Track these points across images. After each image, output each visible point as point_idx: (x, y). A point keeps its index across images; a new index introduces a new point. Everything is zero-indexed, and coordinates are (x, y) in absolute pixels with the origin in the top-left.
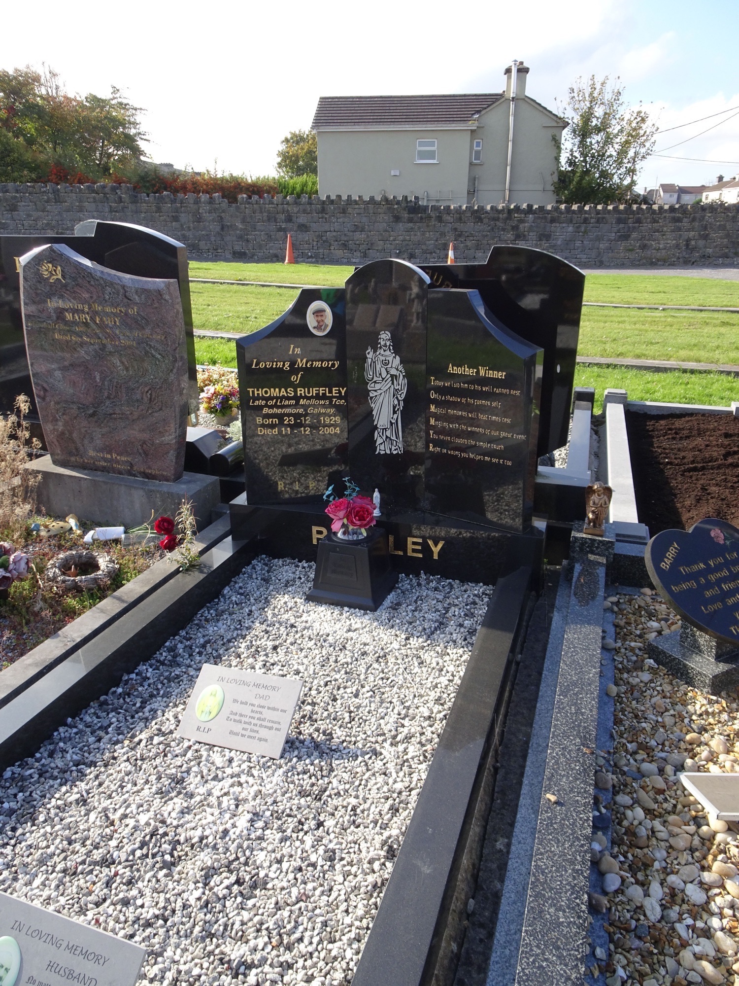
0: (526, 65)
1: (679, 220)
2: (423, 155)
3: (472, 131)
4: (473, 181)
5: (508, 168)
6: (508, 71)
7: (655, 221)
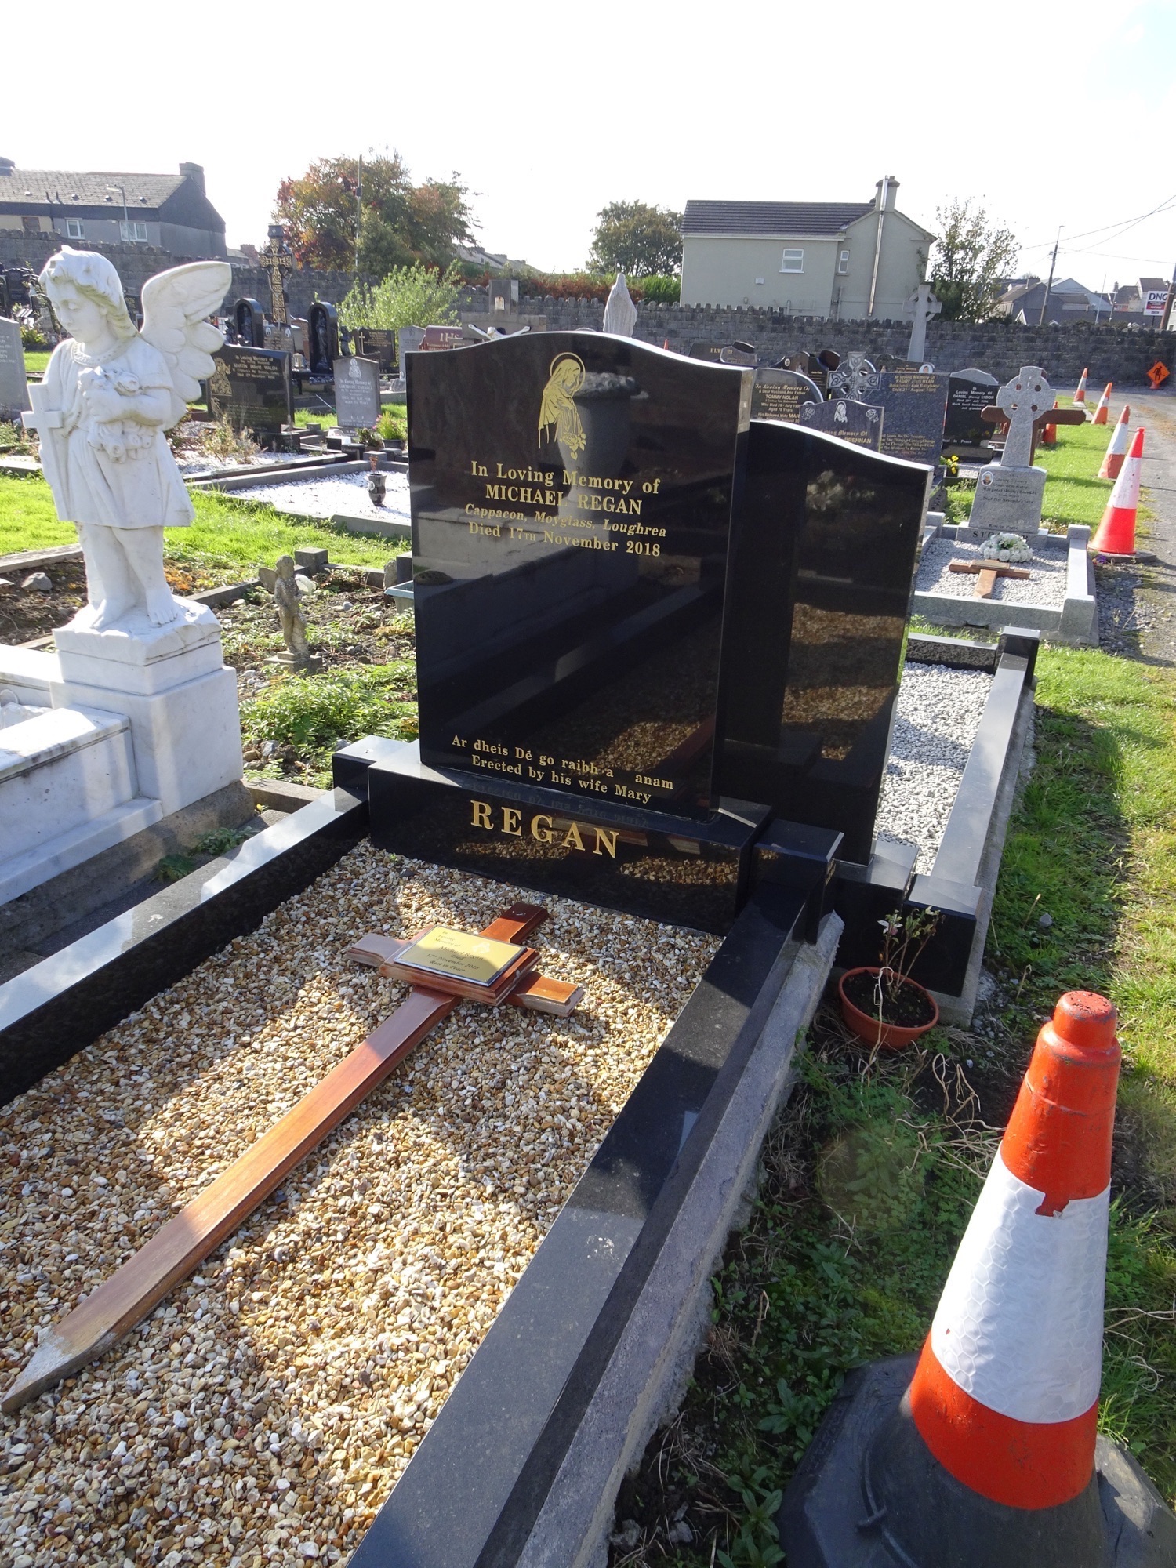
0: (896, 179)
1: (1032, 340)
2: (791, 264)
3: (840, 242)
4: (837, 291)
5: (874, 281)
6: (879, 185)
7: (1009, 340)
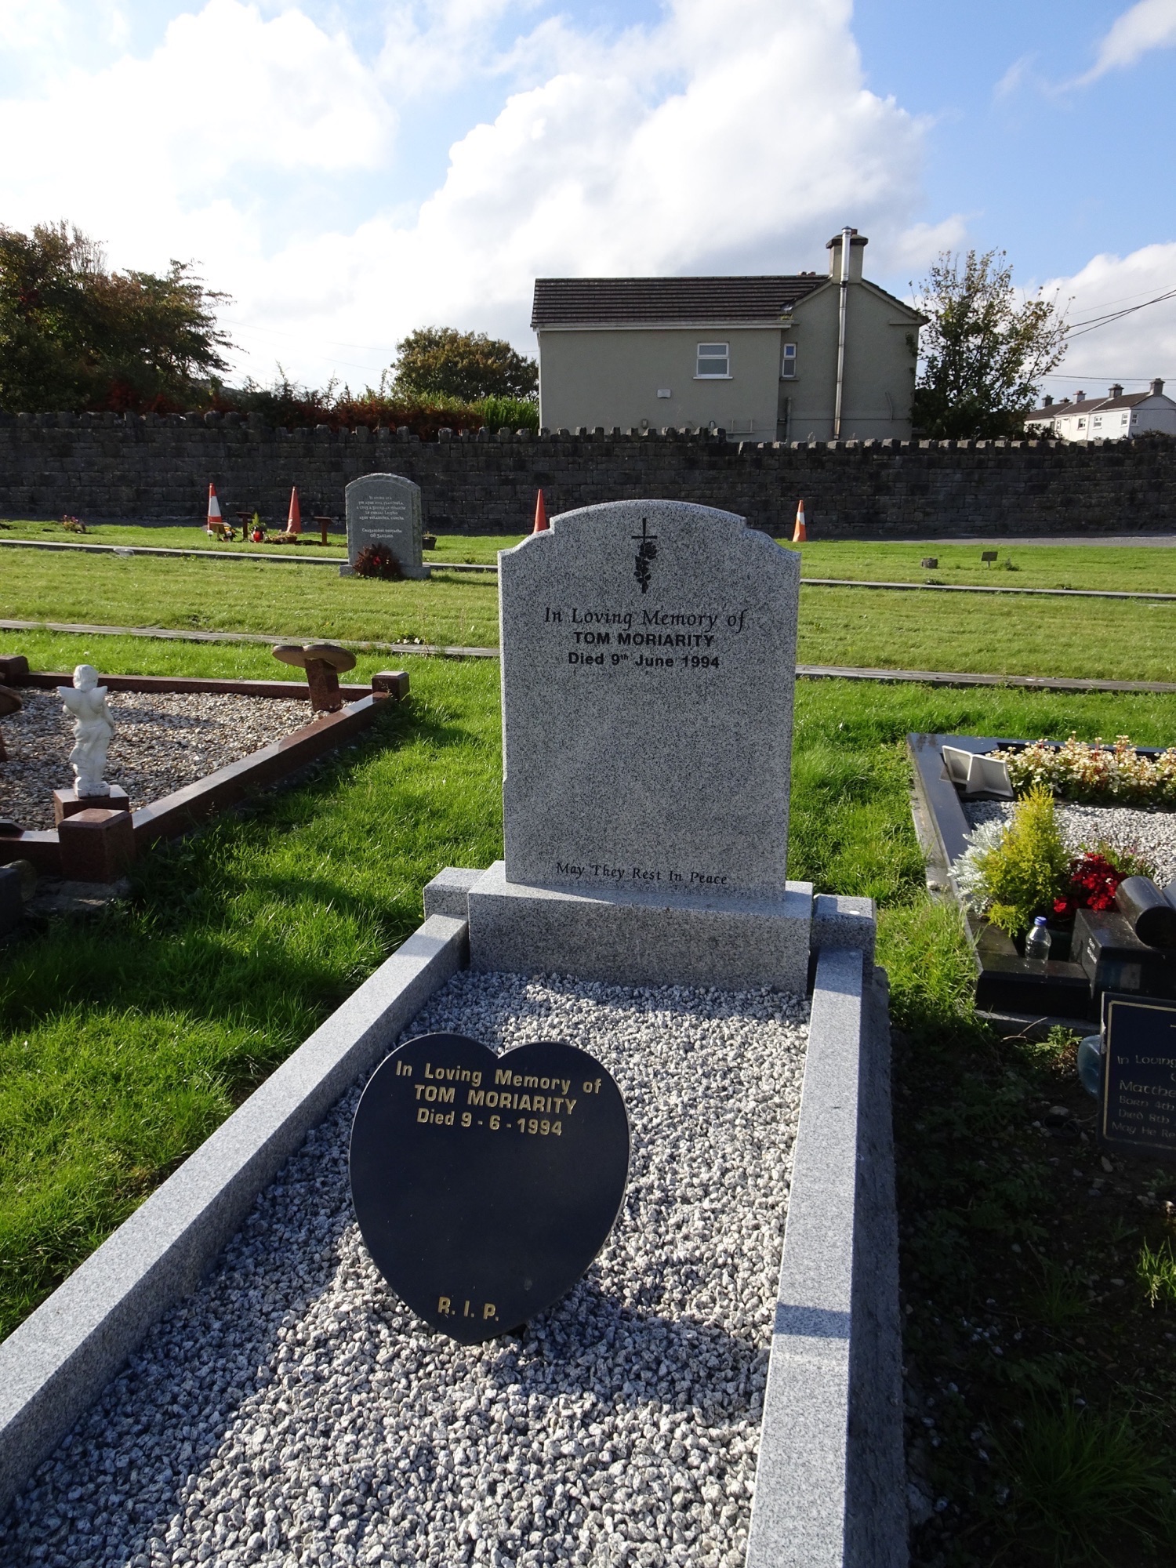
2: (706, 366)
3: (783, 331)
4: (784, 404)
5: (839, 386)
6: (836, 243)
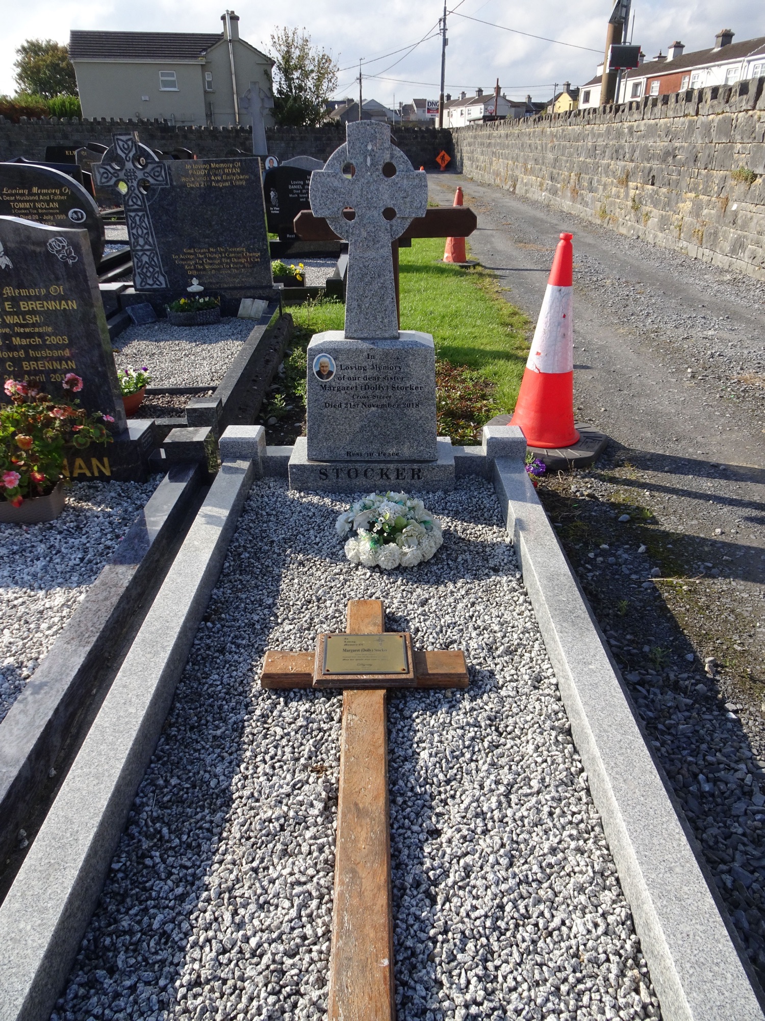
0: (236, 14)
2: (166, 84)
3: (202, 66)
4: (209, 105)
5: (235, 96)
6: (223, 18)
